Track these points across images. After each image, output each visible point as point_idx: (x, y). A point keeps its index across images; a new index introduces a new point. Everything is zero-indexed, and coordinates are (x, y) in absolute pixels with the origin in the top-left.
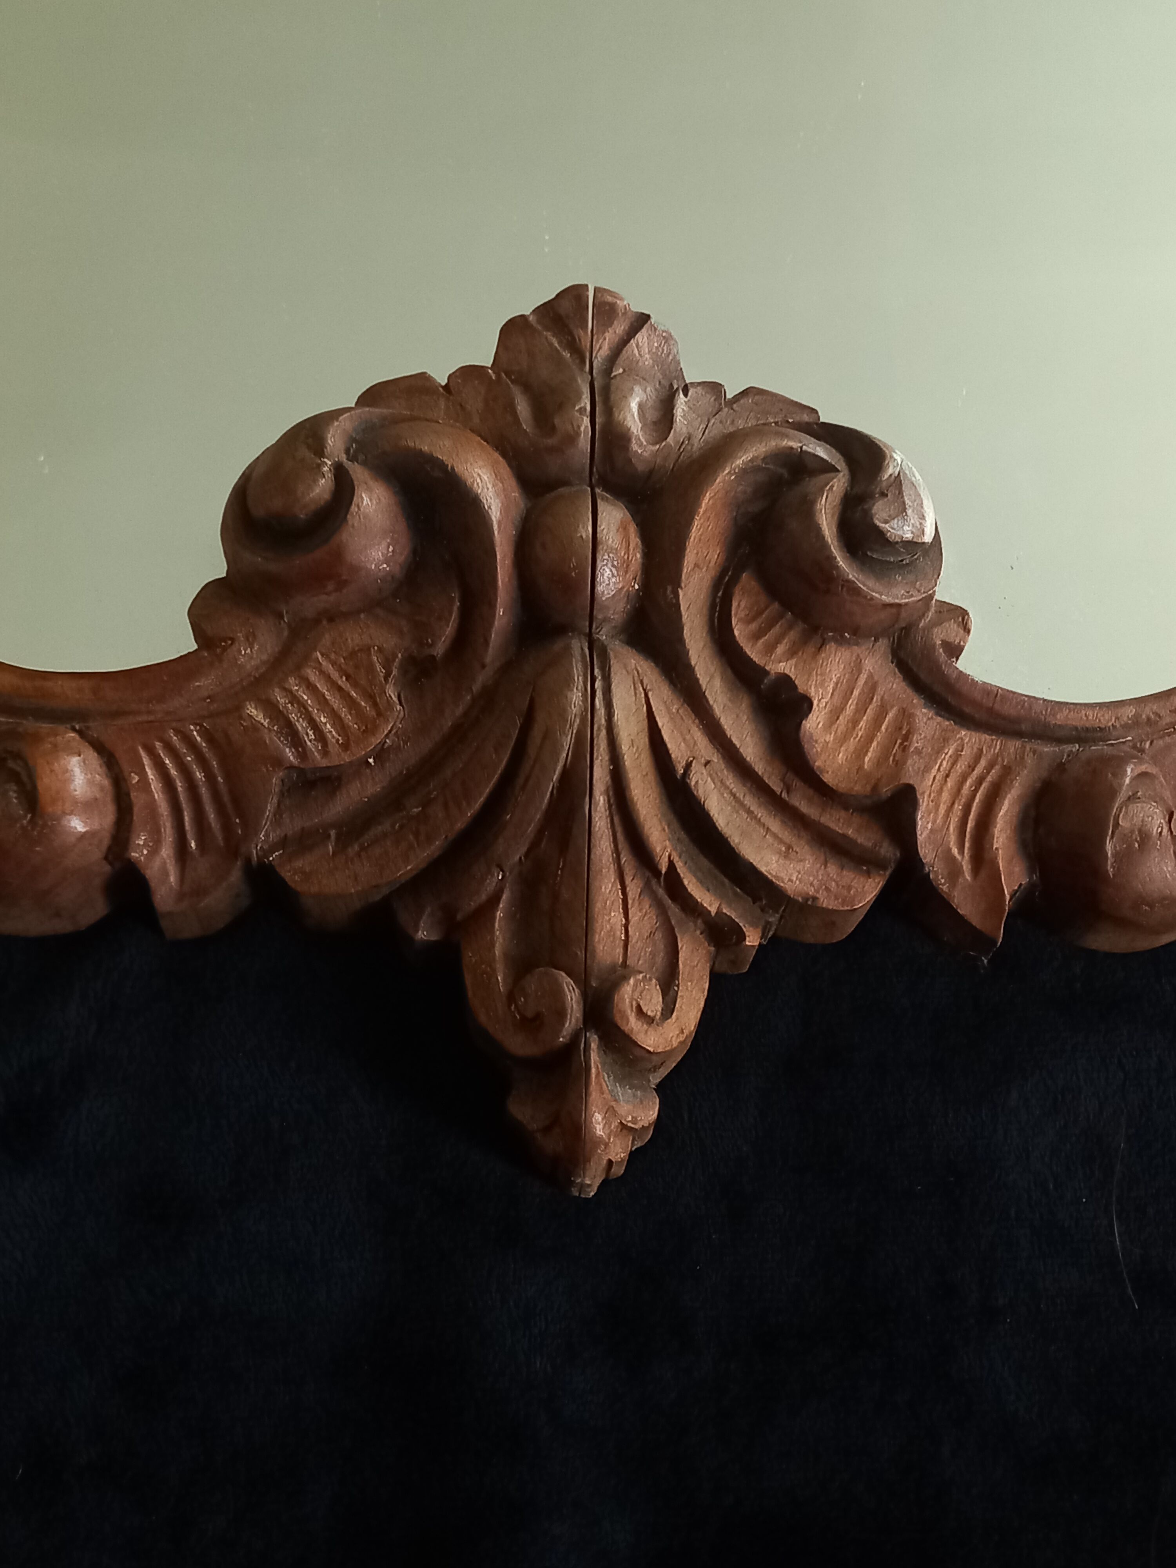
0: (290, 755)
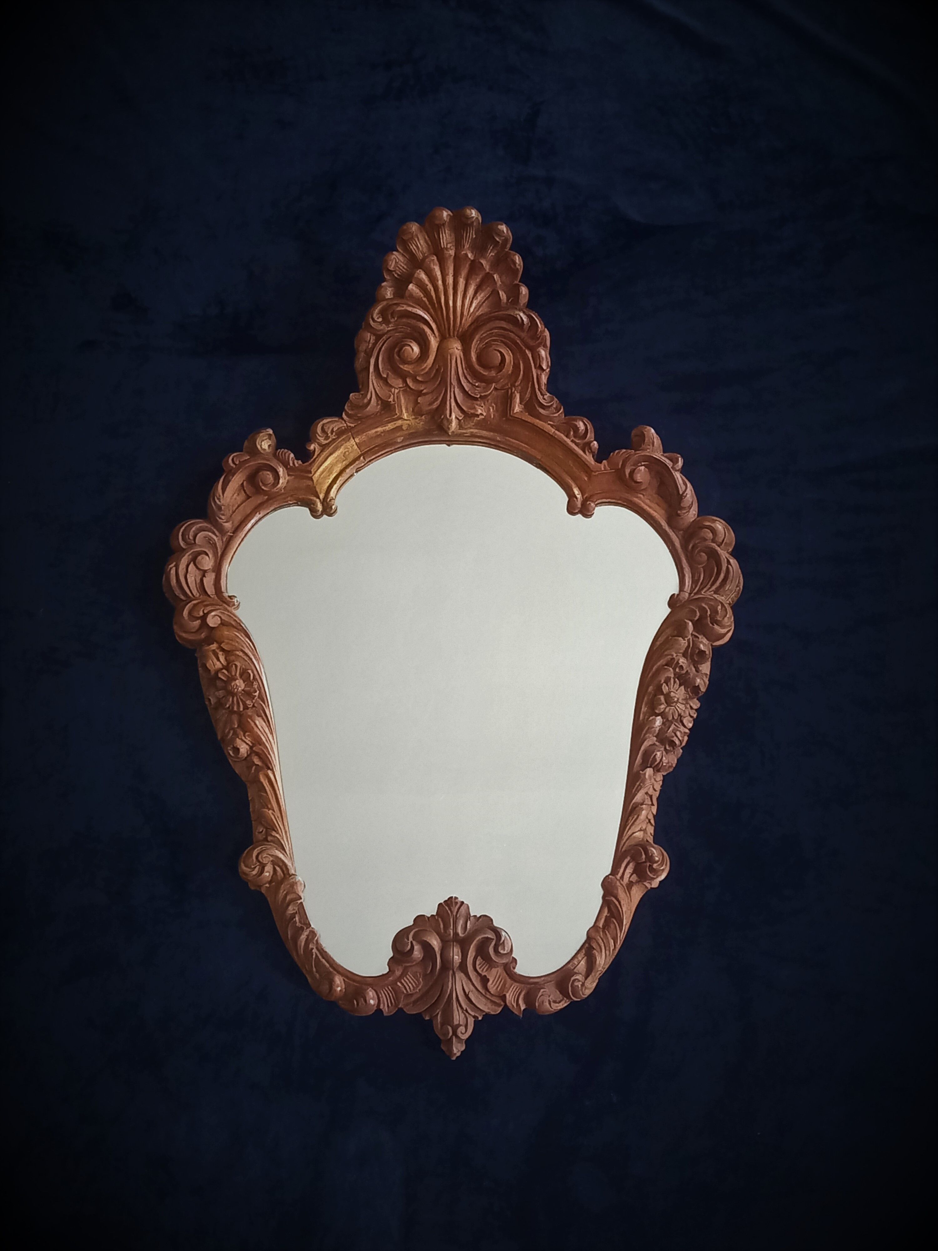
0: (405, 992)
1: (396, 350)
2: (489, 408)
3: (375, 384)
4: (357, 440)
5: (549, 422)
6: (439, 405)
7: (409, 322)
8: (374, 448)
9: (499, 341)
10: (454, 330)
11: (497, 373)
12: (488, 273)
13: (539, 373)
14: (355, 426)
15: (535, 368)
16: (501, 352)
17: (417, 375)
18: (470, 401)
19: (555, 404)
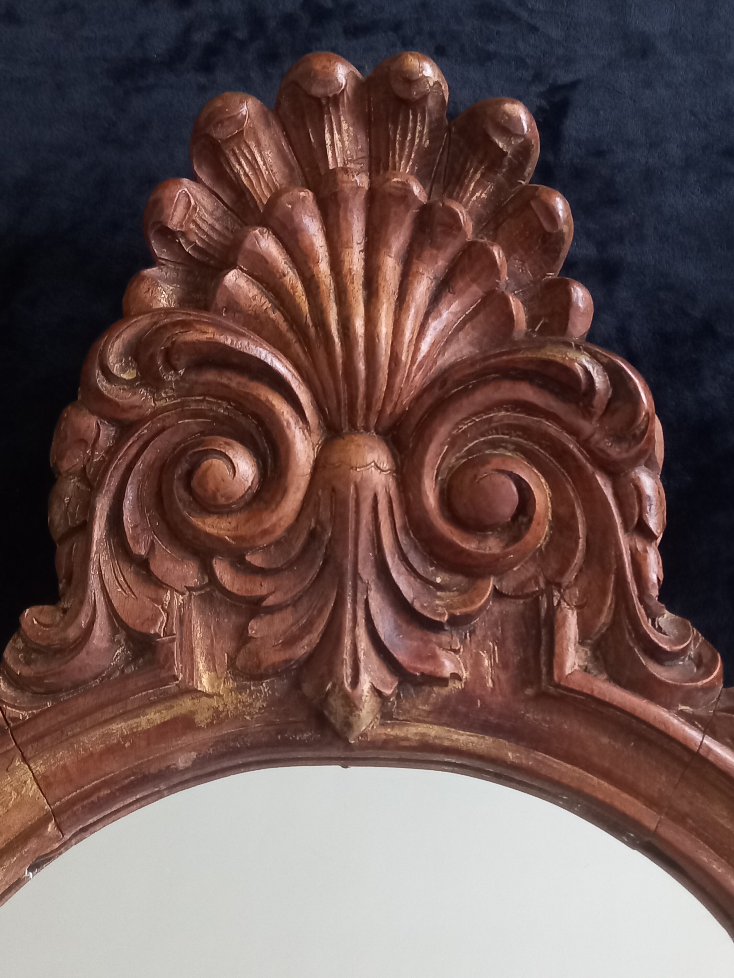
1: (179, 471)
2: (478, 654)
3: (108, 576)
4: (39, 768)
5: (682, 707)
6: (319, 645)
7: (225, 381)
8: (97, 789)
9: (511, 447)
10: (369, 407)
11: (507, 546)
12: (472, 244)
13: (640, 547)
14: (34, 717)
15: (626, 529)
16: (519, 482)
17: (247, 550)
18: (418, 633)
19: (692, 646)
